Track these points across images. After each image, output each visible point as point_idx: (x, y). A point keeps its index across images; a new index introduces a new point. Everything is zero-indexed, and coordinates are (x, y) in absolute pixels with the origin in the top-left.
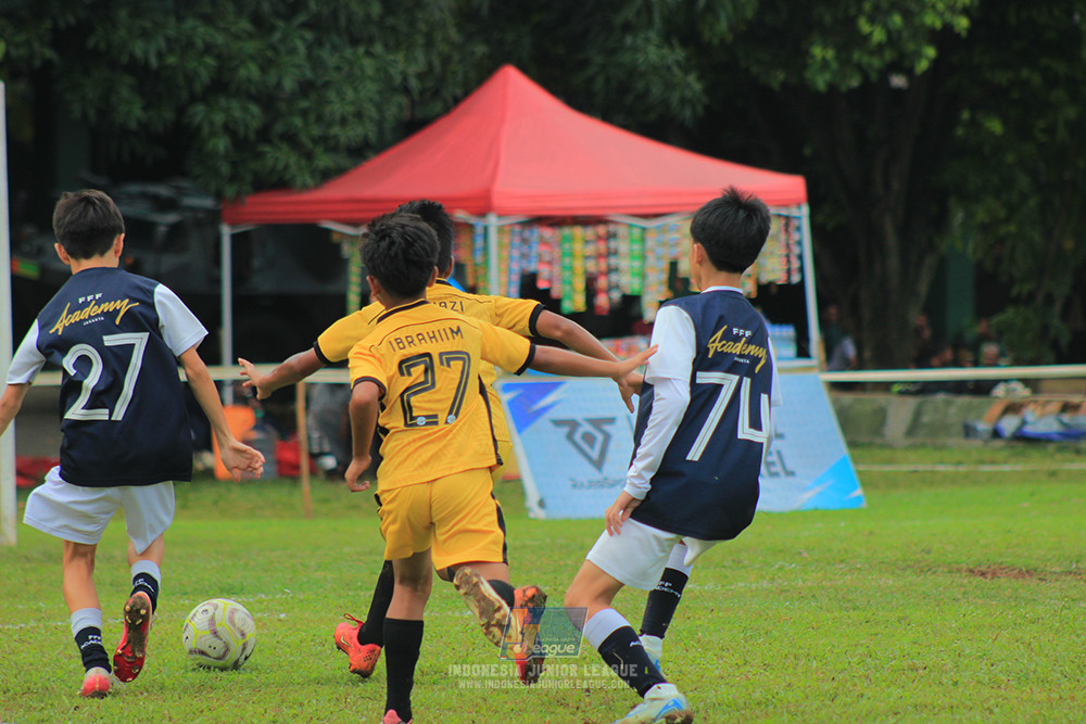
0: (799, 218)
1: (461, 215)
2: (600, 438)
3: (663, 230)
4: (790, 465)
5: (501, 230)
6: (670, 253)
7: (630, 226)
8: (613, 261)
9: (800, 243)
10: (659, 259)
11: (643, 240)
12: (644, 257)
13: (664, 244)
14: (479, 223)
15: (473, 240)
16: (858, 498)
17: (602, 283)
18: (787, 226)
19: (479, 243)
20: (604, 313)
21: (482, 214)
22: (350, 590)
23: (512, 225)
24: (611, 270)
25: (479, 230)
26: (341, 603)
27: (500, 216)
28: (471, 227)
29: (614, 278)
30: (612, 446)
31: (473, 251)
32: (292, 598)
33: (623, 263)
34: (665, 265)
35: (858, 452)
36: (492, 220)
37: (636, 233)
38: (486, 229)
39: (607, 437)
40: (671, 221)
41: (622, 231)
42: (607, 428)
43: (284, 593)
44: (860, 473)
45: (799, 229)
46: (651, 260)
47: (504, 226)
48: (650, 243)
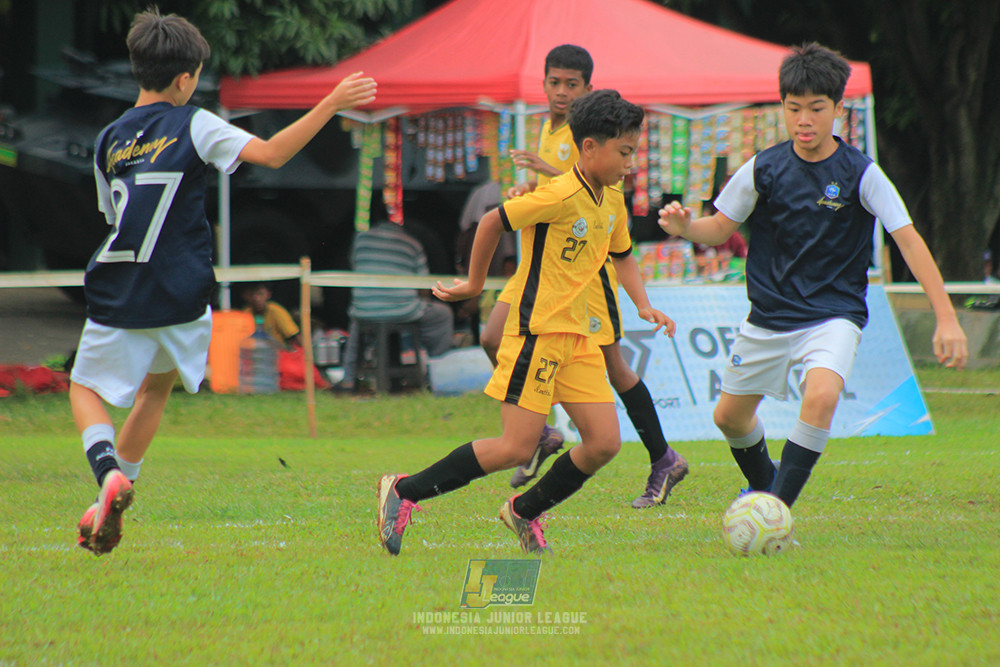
0: (864, 111)
1: (485, 103)
2: (638, 352)
3: (711, 122)
4: (850, 388)
5: (529, 119)
6: (720, 148)
7: (674, 117)
8: (654, 156)
9: (864, 139)
10: (705, 154)
11: (688, 133)
12: (689, 153)
13: (710, 138)
14: (506, 113)
15: (498, 129)
16: (926, 424)
17: (641, 180)
18: (849, 119)
19: (505, 134)
20: (644, 214)
21: (509, 101)
22: (357, 517)
23: (542, 113)
24: (650, 166)
25: (506, 119)
26: (348, 531)
27: (529, 104)
28: (496, 115)
29: (654, 175)
30: (651, 363)
31: (499, 143)
32: (293, 524)
33: (665, 159)
34: (711, 161)
35: (926, 373)
36: (521, 109)
37: (681, 125)
38: (513, 118)
39: (646, 352)
40: (720, 112)
41: (664, 122)
42: (646, 342)
43: (284, 519)
44: (927, 396)
45: (863, 122)
46: (696, 156)
47: (532, 115)
48: (696, 137)
